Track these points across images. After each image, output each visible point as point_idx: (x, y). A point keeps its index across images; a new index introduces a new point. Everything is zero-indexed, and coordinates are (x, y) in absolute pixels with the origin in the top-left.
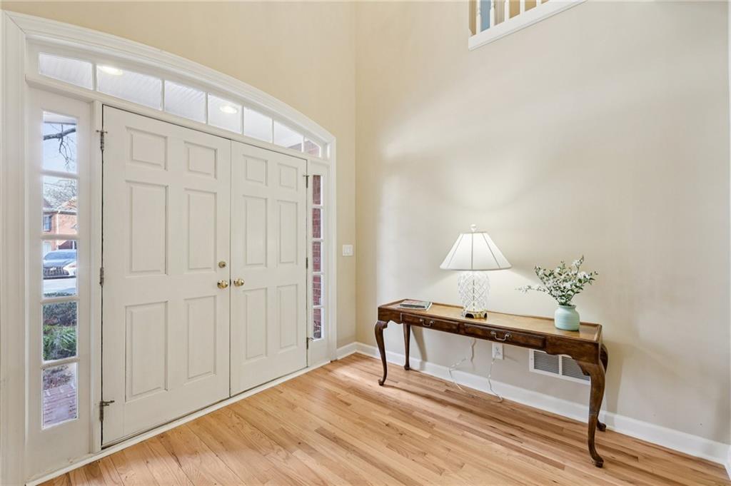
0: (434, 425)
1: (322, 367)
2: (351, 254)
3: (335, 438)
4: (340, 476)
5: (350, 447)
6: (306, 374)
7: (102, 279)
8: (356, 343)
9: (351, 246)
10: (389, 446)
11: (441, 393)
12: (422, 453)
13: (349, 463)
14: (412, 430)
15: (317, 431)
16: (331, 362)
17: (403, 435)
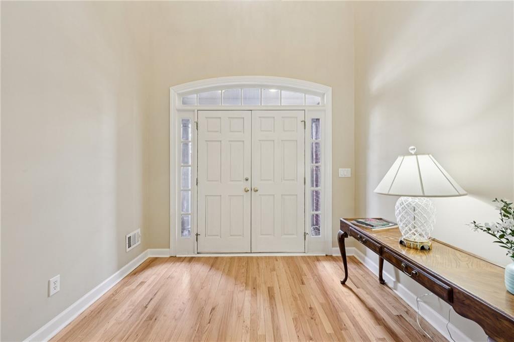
0: (346, 329)
1: (316, 256)
2: (350, 176)
3: (272, 296)
4: (251, 314)
5: (274, 305)
6: (302, 256)
7: (197, 183)
8: (354, 248)
9: (350, 169)
10: (295, 320)
11: (390, 314)
12: (311, 337)
13: (262, 312)
14: (322, 320)
15: (269, 288)
16: (326, 255)
17: (313, 320)
